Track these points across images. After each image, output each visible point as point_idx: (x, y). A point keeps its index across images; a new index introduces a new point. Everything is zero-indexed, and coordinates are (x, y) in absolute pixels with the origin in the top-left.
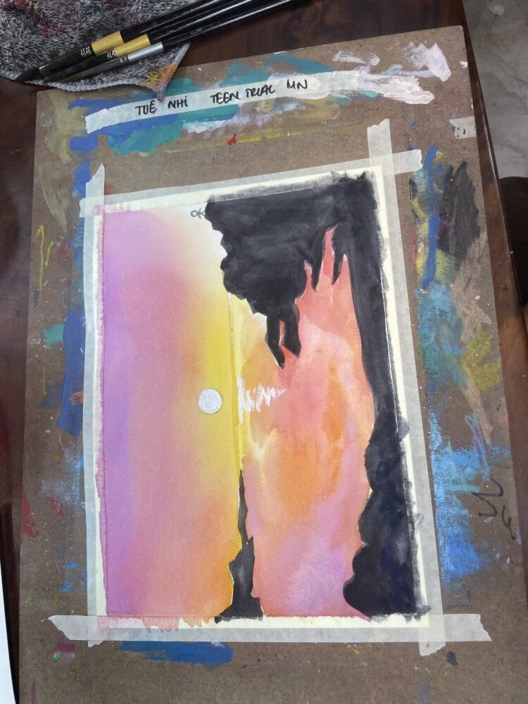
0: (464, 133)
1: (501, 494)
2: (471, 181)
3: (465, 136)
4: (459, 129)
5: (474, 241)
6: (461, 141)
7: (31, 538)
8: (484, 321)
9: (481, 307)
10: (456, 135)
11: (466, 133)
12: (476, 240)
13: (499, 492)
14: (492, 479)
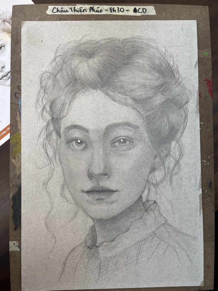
0: (14, 243)
1: (15, 93)
2: (13, 221)
3: (14, 242)
4: (16, 246)
5: (15, 194)
6: (16, 240)
7: (207, 79)
8: (14, 160)
9: (15, 166)
10: (18, 243)
11: (13, 243)
12: (14, 194)
13: (16, 95)
14: (18, 99)
